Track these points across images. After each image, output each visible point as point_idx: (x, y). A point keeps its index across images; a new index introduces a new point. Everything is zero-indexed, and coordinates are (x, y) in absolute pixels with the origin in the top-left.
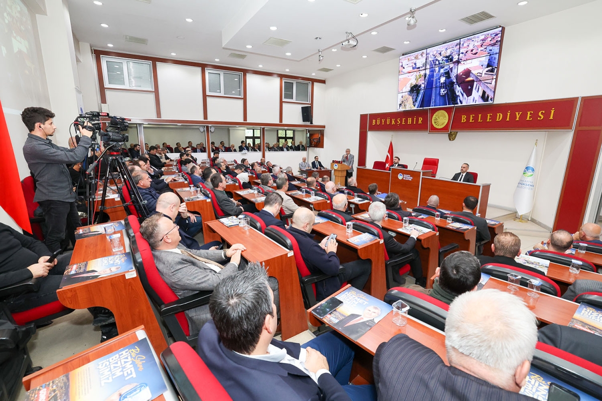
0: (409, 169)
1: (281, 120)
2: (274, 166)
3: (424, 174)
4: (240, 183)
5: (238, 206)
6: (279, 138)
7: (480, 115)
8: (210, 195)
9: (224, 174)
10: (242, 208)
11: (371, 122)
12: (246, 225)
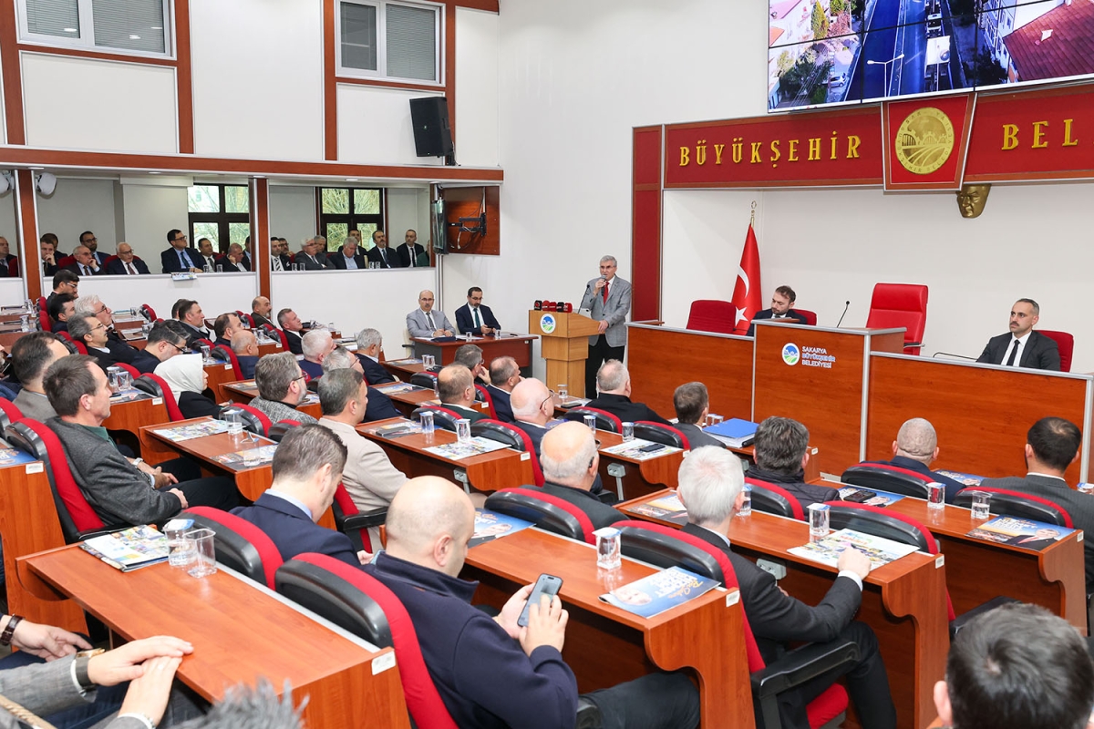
0: (822, 324)
1: (331, 149)
2: (307, 326)
3: (877, 342)
4: (168, 394)
5: (163, 486)
6: (325, 220)
7: (1068, 122)
8: (41, 448)
9: (104, 362)
10: (179, 493)
11: (673, 156)
12: (200, 557)
